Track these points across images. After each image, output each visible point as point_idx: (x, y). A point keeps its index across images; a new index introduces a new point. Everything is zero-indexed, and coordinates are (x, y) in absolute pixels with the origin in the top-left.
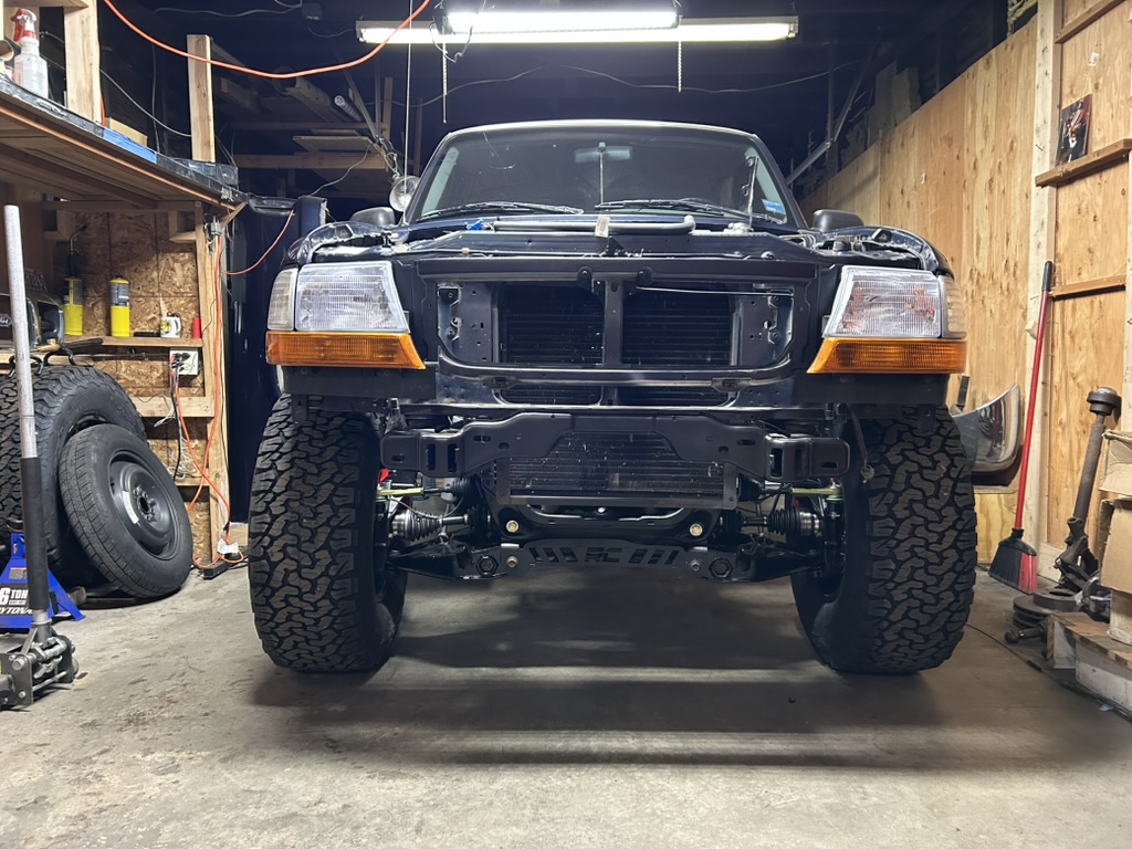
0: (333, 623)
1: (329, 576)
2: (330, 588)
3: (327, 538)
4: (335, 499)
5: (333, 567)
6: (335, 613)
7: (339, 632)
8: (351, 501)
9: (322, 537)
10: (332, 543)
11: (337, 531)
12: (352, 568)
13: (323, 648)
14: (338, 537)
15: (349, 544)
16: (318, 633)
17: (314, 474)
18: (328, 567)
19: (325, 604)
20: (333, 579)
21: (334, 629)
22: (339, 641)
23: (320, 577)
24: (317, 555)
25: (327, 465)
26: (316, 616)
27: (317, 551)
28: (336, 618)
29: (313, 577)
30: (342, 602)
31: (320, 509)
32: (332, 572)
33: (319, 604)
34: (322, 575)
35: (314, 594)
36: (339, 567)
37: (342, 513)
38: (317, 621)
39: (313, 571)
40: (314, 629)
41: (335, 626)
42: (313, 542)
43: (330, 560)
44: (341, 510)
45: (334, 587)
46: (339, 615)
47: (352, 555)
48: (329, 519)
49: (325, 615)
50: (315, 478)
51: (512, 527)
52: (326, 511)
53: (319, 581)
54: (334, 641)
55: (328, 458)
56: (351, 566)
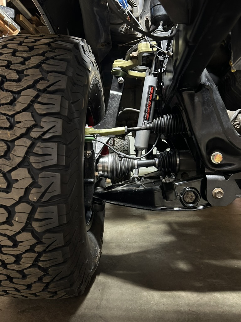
0: (37, 260)
1: (28, 202)
2: (31, 218)
3: (27, 153)
4: (36, 106)
5: (34, 190)
6: (38, 249)
7: (45, 270)
8: (56, 109)
9: (19, 151)
10: (32, 159)
11: (39, 144)
12: (58, 191)
13: (29, 287)
14: (40, 152)
15: (54, 162)
16: (21, 272)
17: (14, 81)
18: (27, 190)
19: (26, 238)
20: (34, 207)
21: (40, 268)
22: (46, 280)
23: (17, 203)
24: (14, 175)
25: (29, 72)
26: (16, 252)
27: (14, 169)
28: (40, 254)
29: (9, 203)
30: (47, 235)
31: (18, 118)
32: (33, 197)
33: (19, 238)
34: (21, 200)
35: (11, 225)
36: (43, 190)
37: (46, 124)
38: (18, 258)
39: (9, 195)
40: (15, 267)
41: (40, 264)
42: (9, 159)
43: (31, 181)
44: (44, 119)
45: (37, 216)
46: (45, 251)
47: (58, 175)
48: (29, 130)
49: (27, 251)
50: (14, 83)
51: (217, 158)
52: (26, 119)
53: (18, 208)
54: (40, 279)
55: (31, 65)
56: (57, 189)
